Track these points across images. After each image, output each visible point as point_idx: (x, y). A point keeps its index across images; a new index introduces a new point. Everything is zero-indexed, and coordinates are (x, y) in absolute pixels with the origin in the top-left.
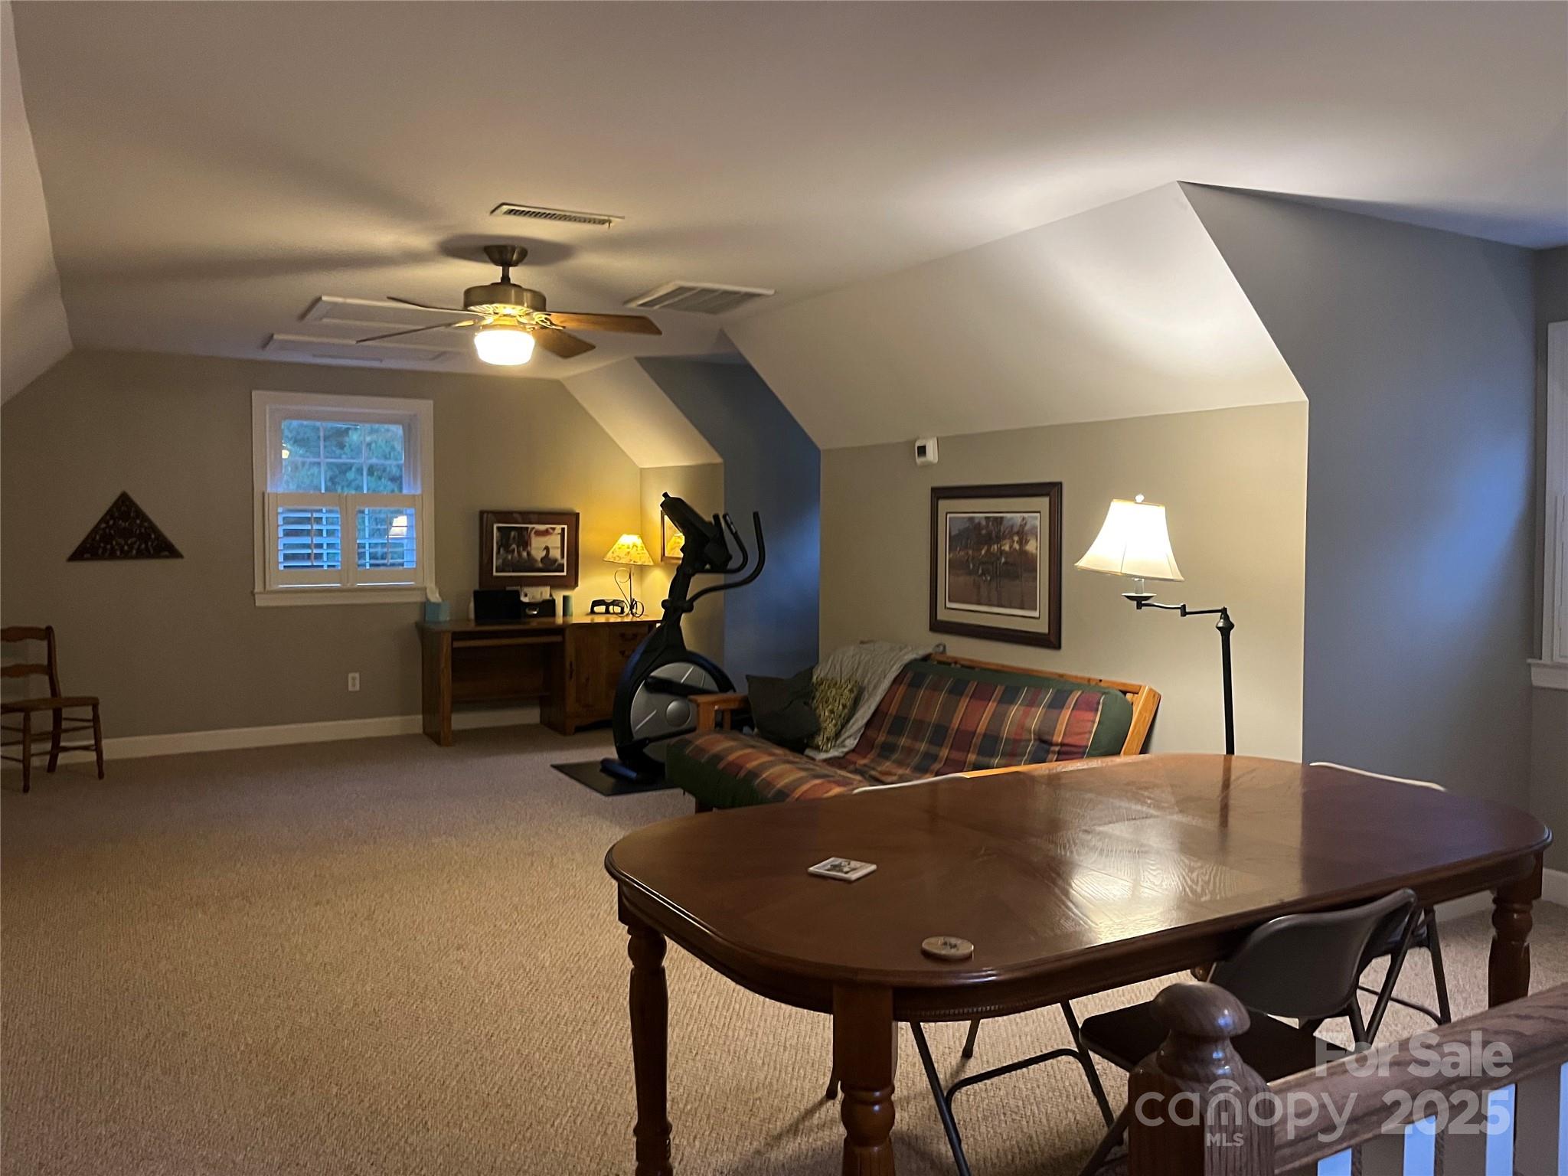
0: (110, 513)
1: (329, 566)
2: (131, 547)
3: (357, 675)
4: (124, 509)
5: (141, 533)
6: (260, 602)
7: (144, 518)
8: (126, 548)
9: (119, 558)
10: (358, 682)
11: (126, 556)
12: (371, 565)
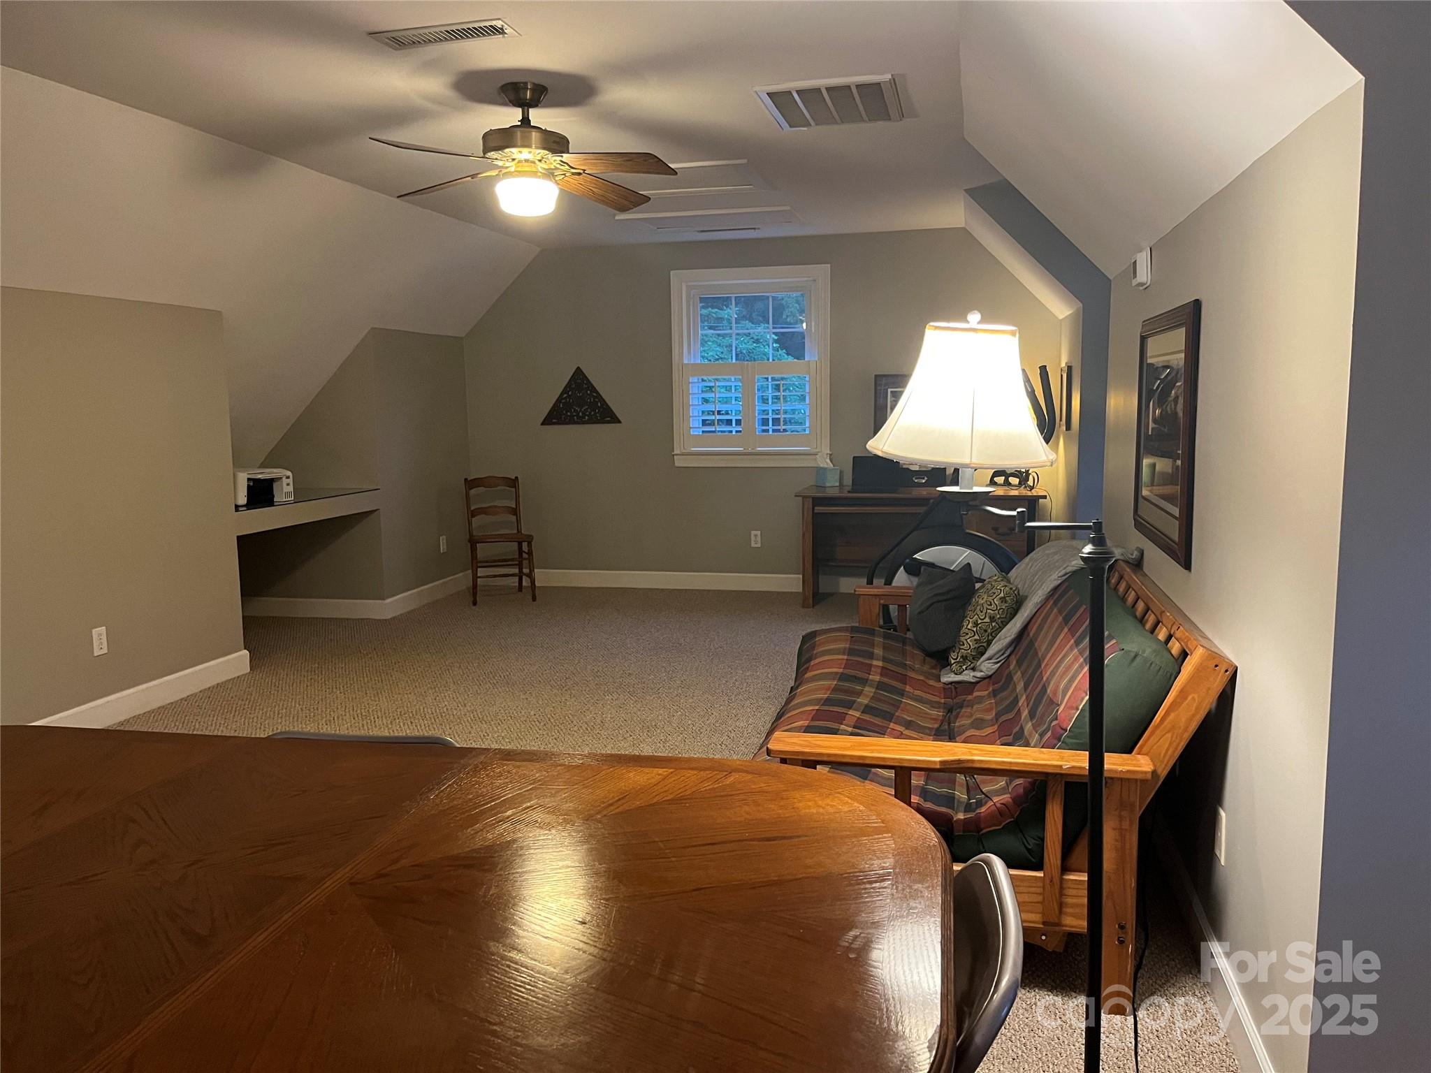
0: (569, 385)
1: (737, 432)
2: (584, 414)
3: (759, 533)
4: (579, 382)
5: (590, 402)
6: (679, 462)
7: (594, 389)
8: (581, 414)
9: (575, 423)
10: (759, 539)
11: (580, 421)
12: (774, 431)
